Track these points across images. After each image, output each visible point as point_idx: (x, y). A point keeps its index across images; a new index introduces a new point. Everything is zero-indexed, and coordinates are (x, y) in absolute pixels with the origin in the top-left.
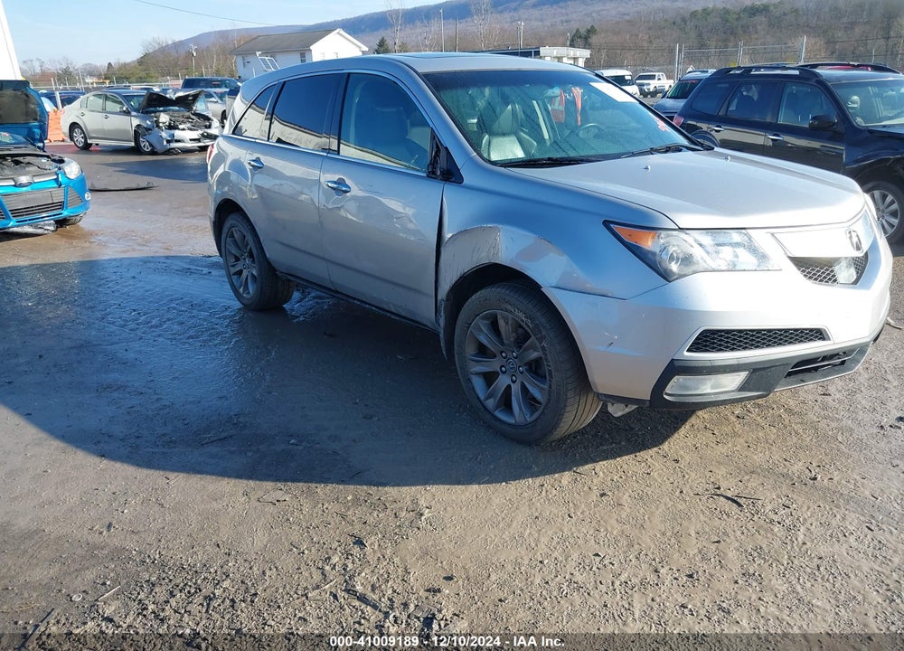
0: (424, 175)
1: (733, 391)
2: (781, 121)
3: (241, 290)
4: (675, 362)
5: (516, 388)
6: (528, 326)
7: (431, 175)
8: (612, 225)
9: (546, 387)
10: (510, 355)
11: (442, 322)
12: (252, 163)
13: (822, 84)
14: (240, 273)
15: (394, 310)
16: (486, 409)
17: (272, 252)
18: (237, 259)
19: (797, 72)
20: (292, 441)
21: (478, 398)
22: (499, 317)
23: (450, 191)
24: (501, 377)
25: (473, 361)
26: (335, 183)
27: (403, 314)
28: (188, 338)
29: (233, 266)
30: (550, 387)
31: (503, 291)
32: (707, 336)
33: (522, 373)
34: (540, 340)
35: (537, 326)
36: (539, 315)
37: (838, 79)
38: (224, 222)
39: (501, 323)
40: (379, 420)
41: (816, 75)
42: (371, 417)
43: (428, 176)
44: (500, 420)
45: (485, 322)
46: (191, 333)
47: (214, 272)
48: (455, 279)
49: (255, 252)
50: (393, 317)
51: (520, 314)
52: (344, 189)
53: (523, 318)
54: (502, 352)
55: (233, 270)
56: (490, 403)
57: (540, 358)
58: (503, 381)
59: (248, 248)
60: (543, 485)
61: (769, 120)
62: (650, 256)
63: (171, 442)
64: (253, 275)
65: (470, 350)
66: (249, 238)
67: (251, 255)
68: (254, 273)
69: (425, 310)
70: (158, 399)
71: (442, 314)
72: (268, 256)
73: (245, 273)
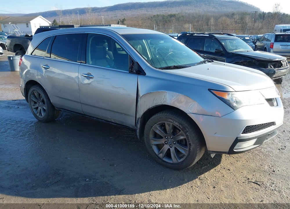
0: (128, 72)
1: (252, 145)
2: (205, 50)
3: (38, 115)
4: (238, 138)
5: (172, 150)
6: (180, 128)
7: (131, 72)
8: (212, 91)
9: (188, 149)
10: (169, 137)
11: (139, 126)
12: (43, 66)
13: (216, 39)
14: (37, 108)
15: (113, 122)
16: (159, 158)
17: (54, 100)
18: (35, 103)
19: (208, 35)
20: (87, 180)
21: (155, 154)
22: (166, 124)
23: (141, 78)
24: (165, 145)
25: (153, 140)
26: (86, 74)
27: (118, 123)
28: (21, 136)
29: (34, 106)
30: (190, 149)
31: (168, 114)
32: (247, 128)
33: (175, 144)
34: (186, 132)
35: (184, 127)
36: (185, 123)
37: (221, 38)
38: (29, 89)
39: (167, 126)
40: (117, 166)
41: (214, 36)
42: (113, 165)
43: (130, 73)
44: (165, 162)
45: (158, 125)
46: (21, 134)
47: (20, 107)
48: (145, 110)
49: (45, 100)
50: (113, 124)
51: (176, 123)
52: (91, 77)
53: (178, 125)
54: (166, 136)
55: (33, 107)
56: (161, 155)
57: (185, 139)
58: (166, 147)
59: (42, 99)
60: (192, 187)
61: (201, 49)
62: (228, 101)
63: (33, 187)
64: (43, 109)
65: (151, 136)
66: (43, 95)
67: (43, 101)
68: (45, 108)
69: (131, 122)
70: (18, 167)
71: (139, 123)
72: (51, 102)
73: (39, 108)
